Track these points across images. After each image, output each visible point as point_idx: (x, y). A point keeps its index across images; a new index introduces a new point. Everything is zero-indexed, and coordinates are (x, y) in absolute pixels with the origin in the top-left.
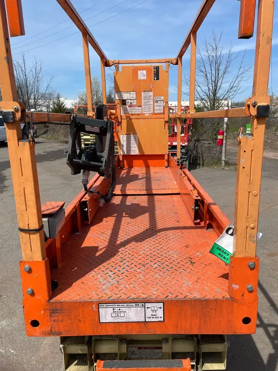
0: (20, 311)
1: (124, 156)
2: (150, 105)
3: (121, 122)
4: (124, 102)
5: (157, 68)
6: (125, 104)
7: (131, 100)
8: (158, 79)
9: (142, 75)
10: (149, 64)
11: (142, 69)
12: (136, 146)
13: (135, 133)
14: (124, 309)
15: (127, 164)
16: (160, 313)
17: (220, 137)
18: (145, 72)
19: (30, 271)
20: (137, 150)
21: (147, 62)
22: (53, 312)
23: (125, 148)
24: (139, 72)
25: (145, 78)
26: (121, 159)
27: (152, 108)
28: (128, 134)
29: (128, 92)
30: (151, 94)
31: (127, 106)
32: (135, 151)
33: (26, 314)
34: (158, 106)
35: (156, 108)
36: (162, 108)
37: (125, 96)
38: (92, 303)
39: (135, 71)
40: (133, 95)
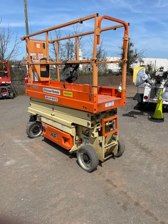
4: (31, 57)
5: (44, 44)
7: (34, 56)
8: (44, 48)
9: (38, 46)
11: (38, 43)
13: (36, 72)
17: (26, 78)
18: (39, 45)
21: (40, 41)
22: (98, 106)
24: (37, 44)
25: (39, 47)
28: (34, 72)
29: (33, 53)
30: (42, 54)
31: (32, 59)
37: (32, 55)
39: (35, 44)
40: (35, 54)
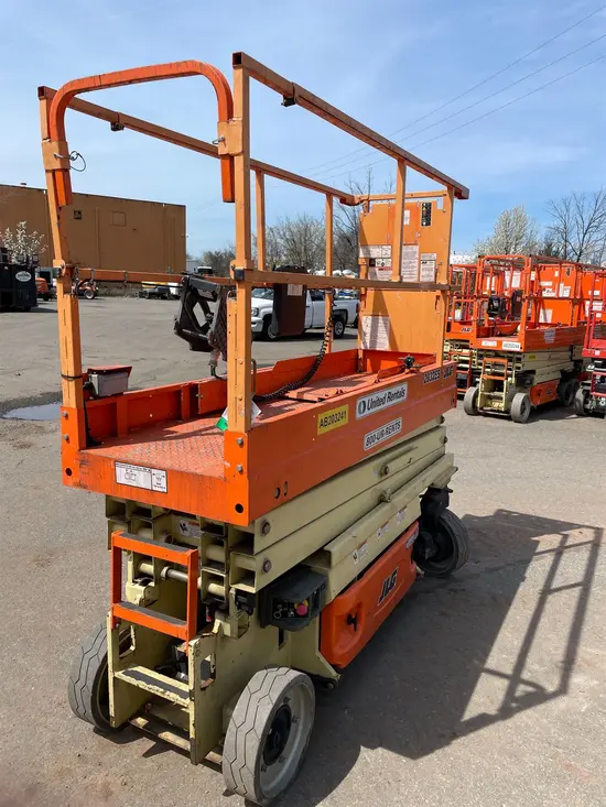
0: (59, 458)
1: (365, 351)
2: (413, 267)
3: (365, 295)
4: (371, 262)
5: (428, 207)
6: (374, 266)
7: (383, 258)
8: (428, 224)
10: (416, 200)
12: (385, 336)
13: (385, 315)
14: (136, 472)
15: (371, 364)
16: (164, 483)
18: (408, 212)
19: (67, 416)
20: (387, 342)
21: (413, 197)
22: (83, 463)
23: (368, 339)
25: (408, 222)
26: (361, 356)
27: (416, 273)
28: (375, 315)
29: (379, 245)
30: (416, 248)
31: (377, 269)
32: (383, 345)
33: (64, 462)
34: (426, 269)
35: (422, 273)
36: (433, 273)
37: (375, 252)
38: (110, 459)
40: (387, 250)
